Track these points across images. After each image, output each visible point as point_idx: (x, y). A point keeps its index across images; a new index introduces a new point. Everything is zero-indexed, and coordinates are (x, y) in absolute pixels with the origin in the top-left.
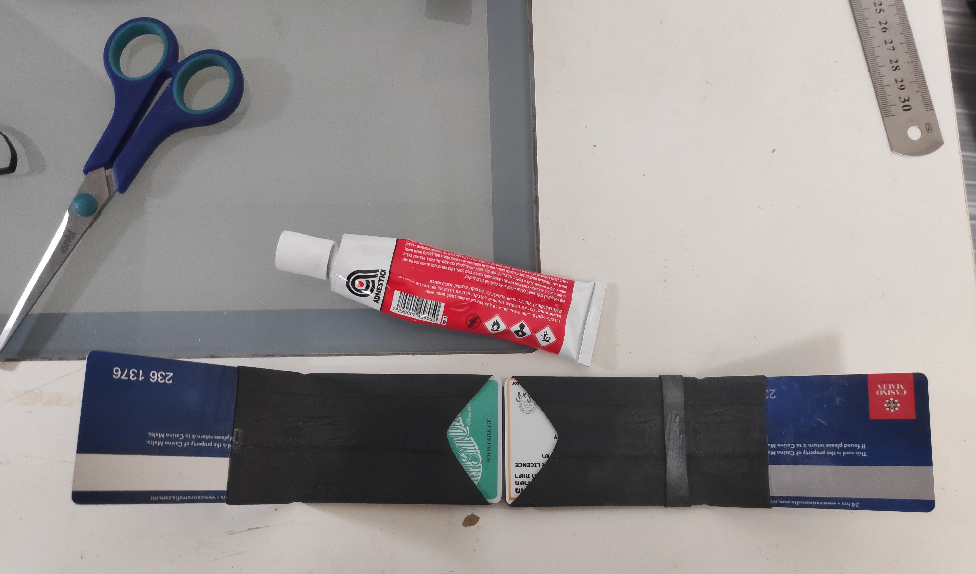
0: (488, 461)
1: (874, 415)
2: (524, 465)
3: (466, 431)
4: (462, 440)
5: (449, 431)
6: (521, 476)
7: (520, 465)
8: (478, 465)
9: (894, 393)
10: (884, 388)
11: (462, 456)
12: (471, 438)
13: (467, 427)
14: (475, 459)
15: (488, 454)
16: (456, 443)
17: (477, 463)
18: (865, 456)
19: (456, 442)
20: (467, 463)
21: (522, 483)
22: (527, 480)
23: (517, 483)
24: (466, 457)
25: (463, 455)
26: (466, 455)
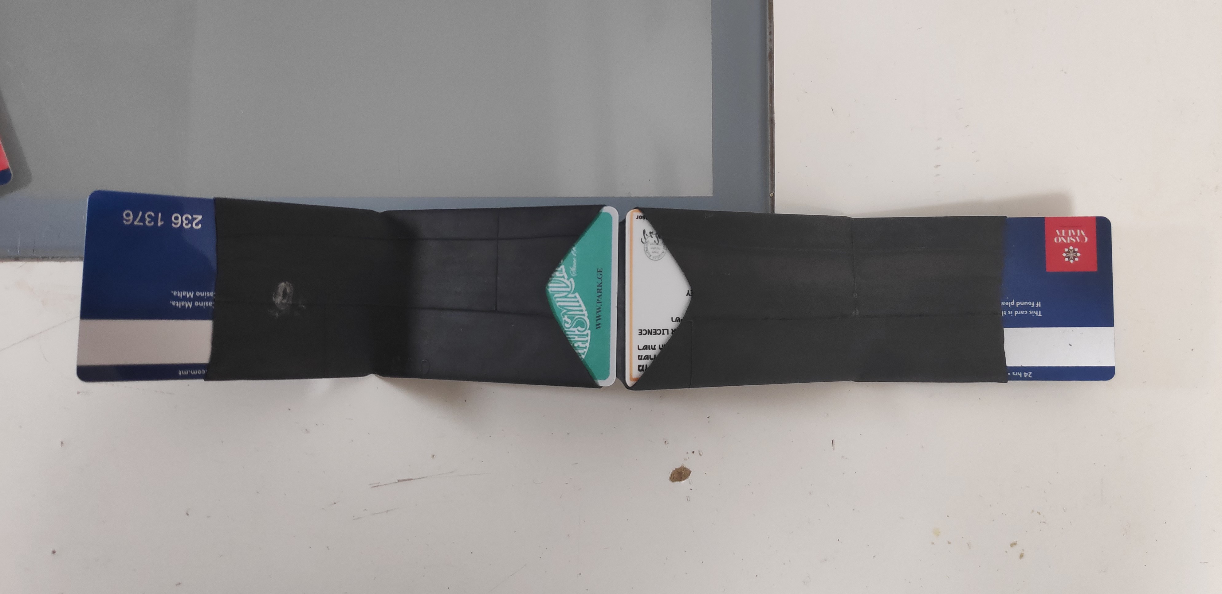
0: (598, 326)
1: (1051, 267)
2: (649, 332)
3: (570, 286)
4: (565, 297)
6: (646, 347)
7: (644, 332)
8: (585, 333)
9: (1074, 240)
10: (1063, 235)
11: (565, 321)
12: (577, 294)
13: (572, 280)
15: (599, 318)
16: (558, 302)
17: (584, 329)
18: (1040, 315)
19: (557, 299)
20: (572, 329)
21: (647, 357)
22: (652, 353)
23: (640, 358)
24: (569, 321)
25: (566, 318)
26: (568, 318)
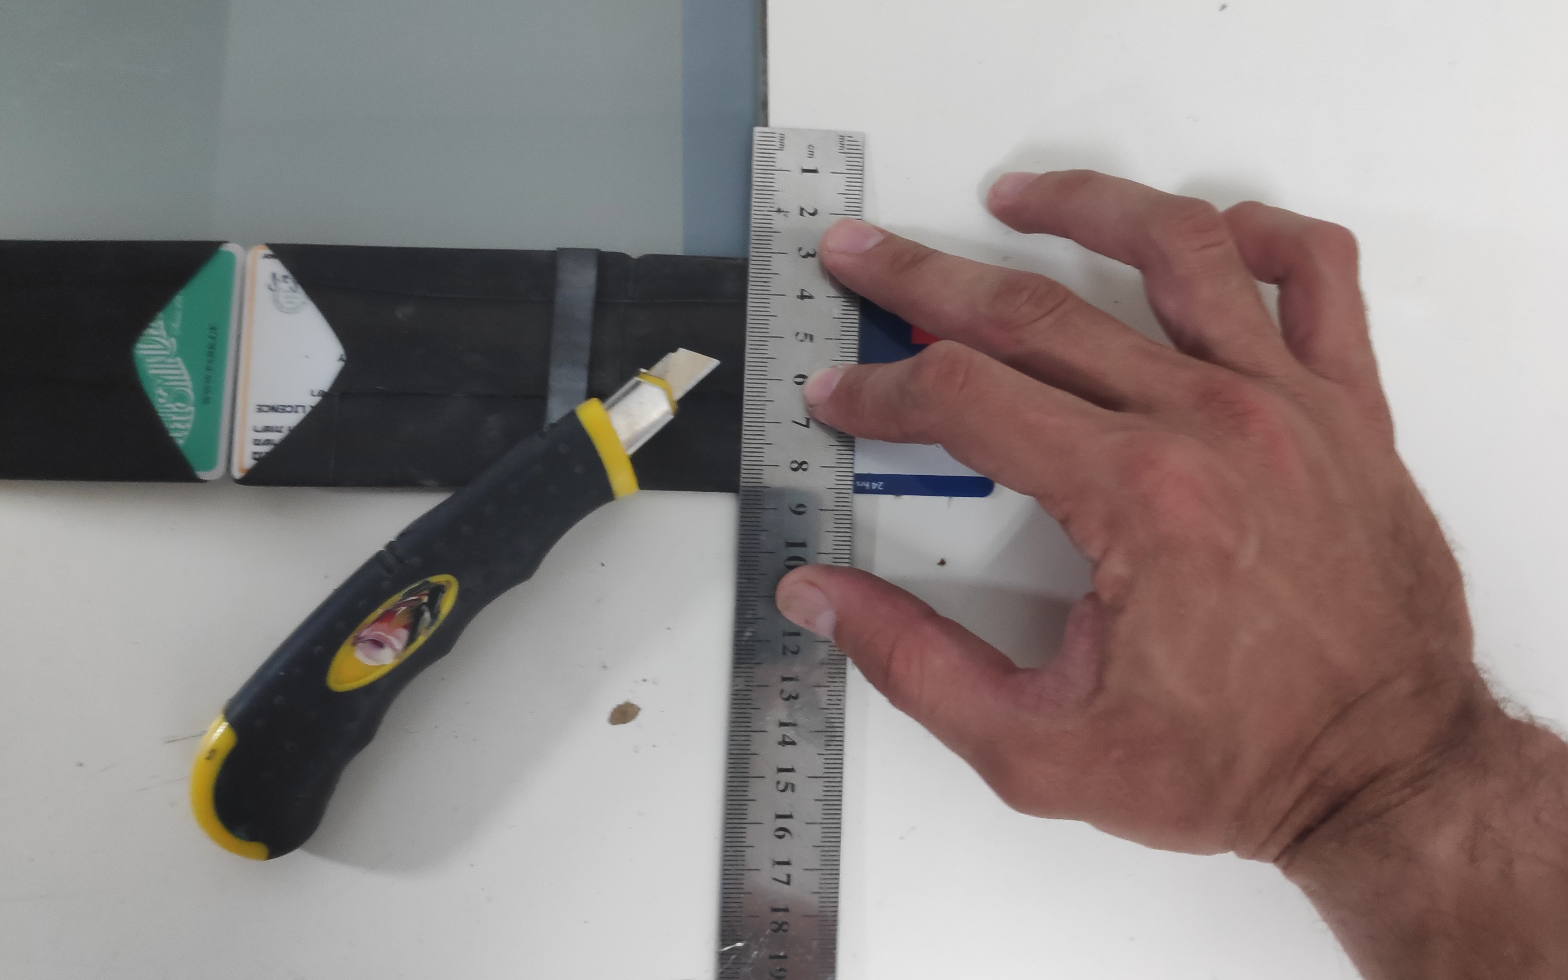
0: (206, 401)
2: (273, 409)
3: (170, 348)
4: (160, 362)
5: (140, 346)
6: (267, 429)
7: (265, 409)
8: (186, 410)
11: (158, 394)
12: (179, 359)
13: (173, 340)
14: (181, 397)
15: (207, 390)
17: (185, 405)
20: (168, 406)
21: (267, 442)
22: (277, 437)
23: (257, 442)
24: (165, 394)
25: (160, 391)
26: (165, 391)
